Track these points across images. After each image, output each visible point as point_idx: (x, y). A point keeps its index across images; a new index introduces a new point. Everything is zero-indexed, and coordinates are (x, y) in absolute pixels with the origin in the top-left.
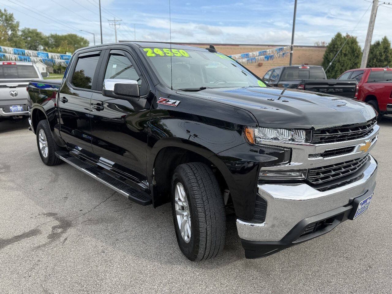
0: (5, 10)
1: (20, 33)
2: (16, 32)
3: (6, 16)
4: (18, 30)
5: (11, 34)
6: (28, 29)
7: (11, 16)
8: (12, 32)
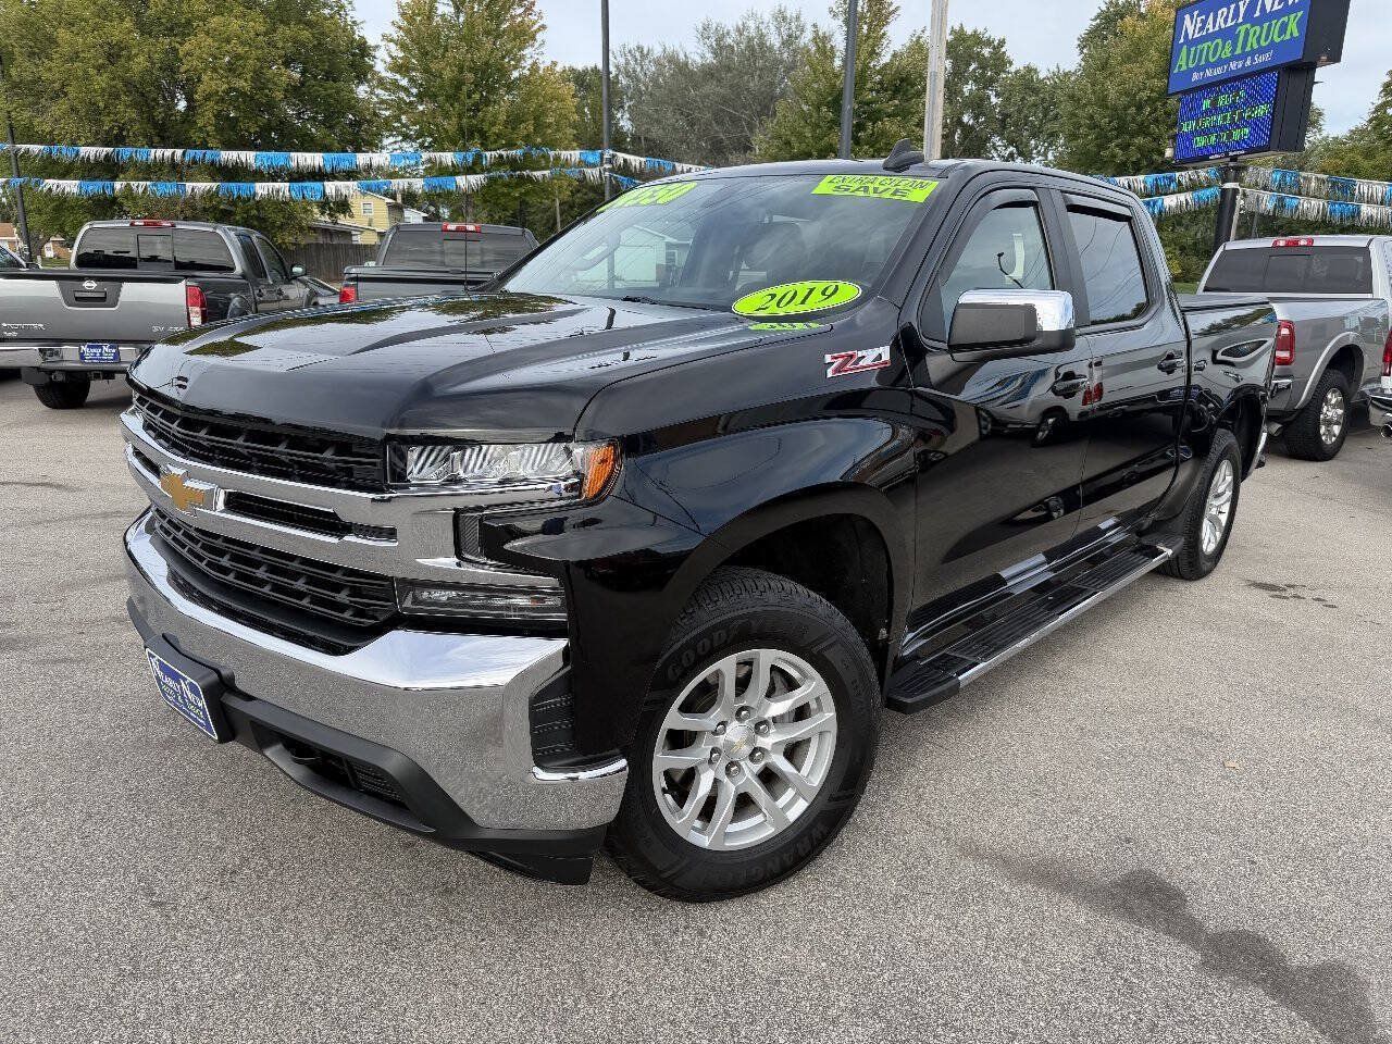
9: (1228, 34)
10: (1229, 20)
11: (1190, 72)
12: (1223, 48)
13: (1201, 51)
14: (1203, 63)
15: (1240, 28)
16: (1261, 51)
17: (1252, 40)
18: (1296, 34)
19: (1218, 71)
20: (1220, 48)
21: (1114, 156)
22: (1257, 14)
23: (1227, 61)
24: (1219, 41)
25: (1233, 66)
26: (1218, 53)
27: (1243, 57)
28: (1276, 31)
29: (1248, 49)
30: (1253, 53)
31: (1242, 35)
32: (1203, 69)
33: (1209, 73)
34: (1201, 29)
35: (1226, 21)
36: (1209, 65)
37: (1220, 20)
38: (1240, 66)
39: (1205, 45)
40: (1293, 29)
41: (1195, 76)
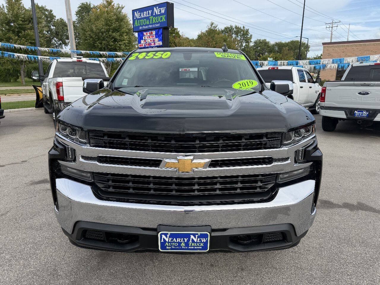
0: (244, 27)
1: (252, 44)
2: (249, 44)
3: (244, 31)
4: (251, 41)
5: (245, 45)
6: (260, 40)
7: (247, 31)
8: (246, 44)
9: (147, 18)
10: (147, 15)
11: (139, 27)
12: (147, 22)
13: (141, 22)
14: (142, 25)
15: (150, 17)
16: (157, 23)
17: (154, 21)
18: (165, 20)
19: (146, 27)
20: (146, 22)
21: (98, 46)
22: (154, 14)
23: (148, 25)
24: (145, 20)
25: (150, 26)
26: (146, 23)
27: (152, 24)
28: (160, 19)
29: (153, 23)
30: (155, 24)
31: (151, 19)
32: (142, 26)
33: (144, 27)
34: (140, 16)
35: (146, 15)
36: (143, 25)
37: (145, 15)
38: (152, 26)
39: (142, 20)
40: (164, 19)
41: (140, 28)
